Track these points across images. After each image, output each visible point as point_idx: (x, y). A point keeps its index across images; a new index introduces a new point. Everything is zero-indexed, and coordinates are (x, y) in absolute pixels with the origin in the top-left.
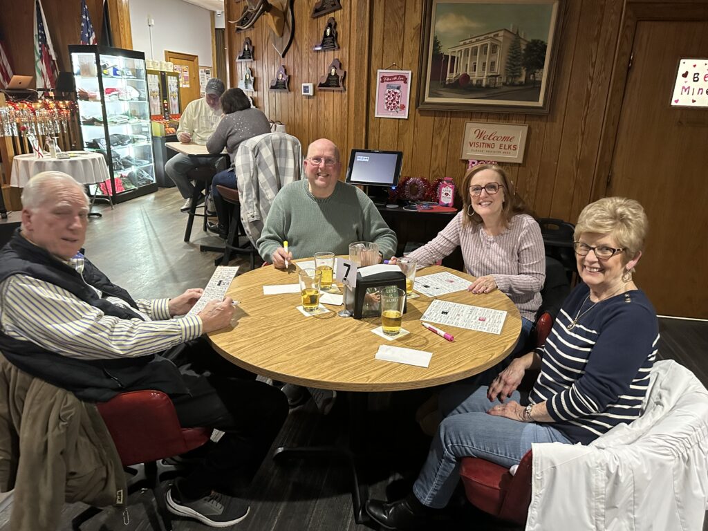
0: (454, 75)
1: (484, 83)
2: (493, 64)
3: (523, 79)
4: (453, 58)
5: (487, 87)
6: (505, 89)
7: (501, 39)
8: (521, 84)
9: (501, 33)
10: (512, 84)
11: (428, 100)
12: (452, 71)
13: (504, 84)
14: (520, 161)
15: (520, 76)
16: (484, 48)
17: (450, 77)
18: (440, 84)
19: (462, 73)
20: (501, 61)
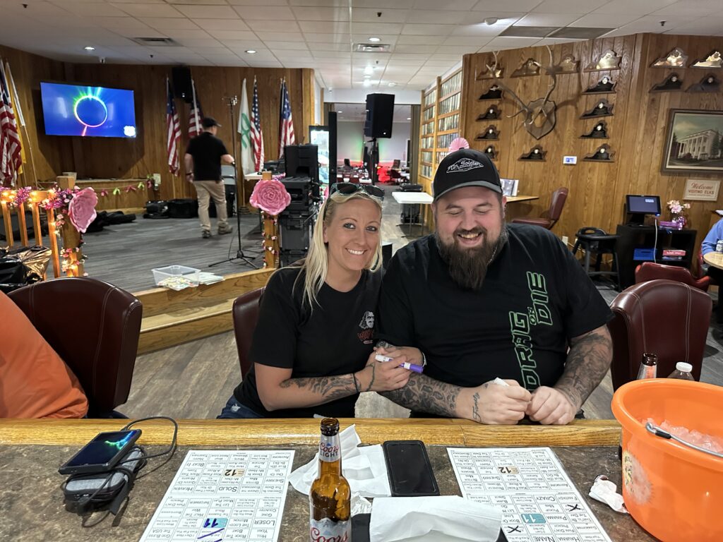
0: (683, 153)
1: (698, 158)
2: (704, 148)
3: (719, 156)
4: (683, 144)
5: (700, 160)
6: (709, 161)
7: (708, 134)
8: (718, 158)
9: (709, 132)
10: (714, 159)
11: (668, 167)
12: (682, 152)
13: (709, 158)
14: (715, 200)
15: (718, 154)
16: (700, 139)
17: (681, 154)
18: (675, 158)
19: (687, 152)
20: (708, 146)
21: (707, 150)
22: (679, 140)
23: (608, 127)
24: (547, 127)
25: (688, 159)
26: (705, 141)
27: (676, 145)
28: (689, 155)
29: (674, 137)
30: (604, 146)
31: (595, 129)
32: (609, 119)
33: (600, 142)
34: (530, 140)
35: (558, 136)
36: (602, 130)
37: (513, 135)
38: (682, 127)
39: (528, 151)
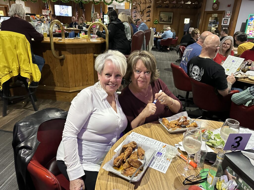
1: (166, 21)
13: (168, 21)
17: (162, 20)
18: (161, 21)
19: (163, 20)
20: (167, 18)
21: (167, 19)
22: (162, 17)
23: (150, 15)
24: (142, 15)
25: (163, 21)
26: (167, 17)
27: (161, 18)
28: (164, 20)
29: (161, 17)
30: (149, 18)
31: (148, 15)
32: (150, 13)
33: (149, 17)
34: (140, 17)
35: (144, 16)
37: (138, 16)
38: (162, 15)
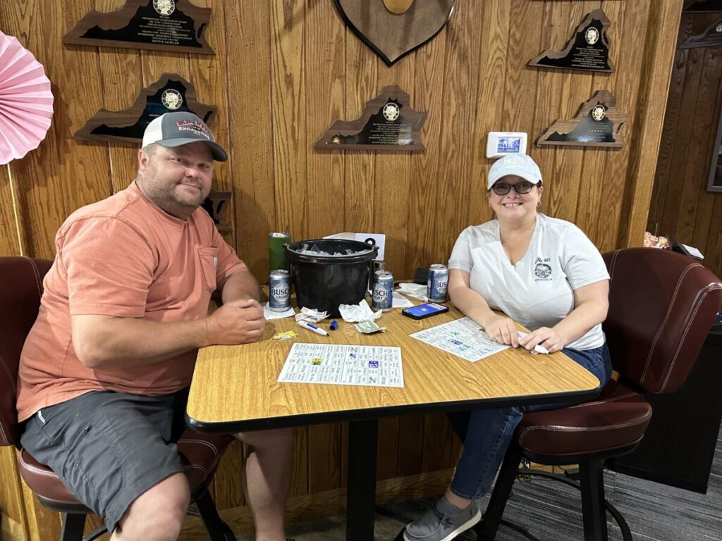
31: (581, 39)
34: (360, 65)
35: (463, 57)
36: (598, 44)
37: (278, 38)
39: (354, 112)
